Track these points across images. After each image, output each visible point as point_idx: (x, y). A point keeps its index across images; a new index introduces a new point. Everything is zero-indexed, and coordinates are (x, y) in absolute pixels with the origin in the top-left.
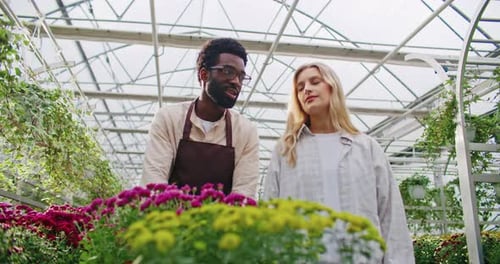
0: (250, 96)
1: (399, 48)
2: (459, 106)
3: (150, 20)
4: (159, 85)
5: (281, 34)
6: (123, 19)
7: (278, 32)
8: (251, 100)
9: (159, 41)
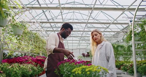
0: (88, 21)
1: (129, 7)
2: (133, 32)
3: (58, 3)
4: (63, 19)
5: (95, 4)
6: (52, 3)
7: (94, 4)
8: (88, 22)
9: (62, 9)
